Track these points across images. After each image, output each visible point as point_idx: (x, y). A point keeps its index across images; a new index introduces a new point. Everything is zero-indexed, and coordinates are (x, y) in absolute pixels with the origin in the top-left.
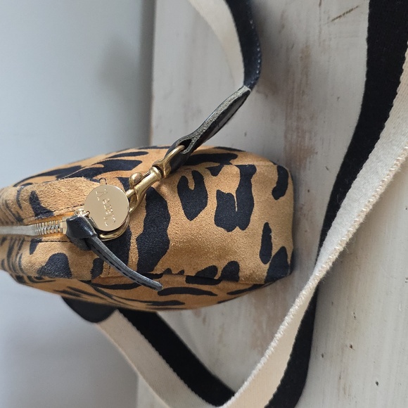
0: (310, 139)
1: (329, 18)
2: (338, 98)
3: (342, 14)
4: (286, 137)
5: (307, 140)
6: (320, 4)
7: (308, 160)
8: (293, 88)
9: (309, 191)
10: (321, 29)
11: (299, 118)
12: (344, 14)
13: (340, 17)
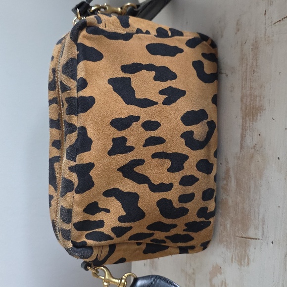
0: (260, 101)
1: (271, 23)
2: (280, 73)
3: (281, 19)
4: (242, 101)
5: (257, 102)
6: (265, 14)
7: (259, 114)
8: (247, 69)
9: (260, 135)
10: (266, 30)
11: (251, 88)
12: (282, 19)
13: (280, 21)
